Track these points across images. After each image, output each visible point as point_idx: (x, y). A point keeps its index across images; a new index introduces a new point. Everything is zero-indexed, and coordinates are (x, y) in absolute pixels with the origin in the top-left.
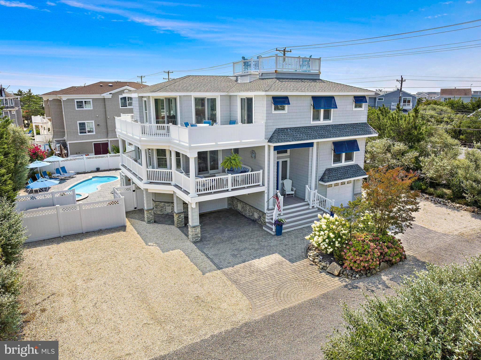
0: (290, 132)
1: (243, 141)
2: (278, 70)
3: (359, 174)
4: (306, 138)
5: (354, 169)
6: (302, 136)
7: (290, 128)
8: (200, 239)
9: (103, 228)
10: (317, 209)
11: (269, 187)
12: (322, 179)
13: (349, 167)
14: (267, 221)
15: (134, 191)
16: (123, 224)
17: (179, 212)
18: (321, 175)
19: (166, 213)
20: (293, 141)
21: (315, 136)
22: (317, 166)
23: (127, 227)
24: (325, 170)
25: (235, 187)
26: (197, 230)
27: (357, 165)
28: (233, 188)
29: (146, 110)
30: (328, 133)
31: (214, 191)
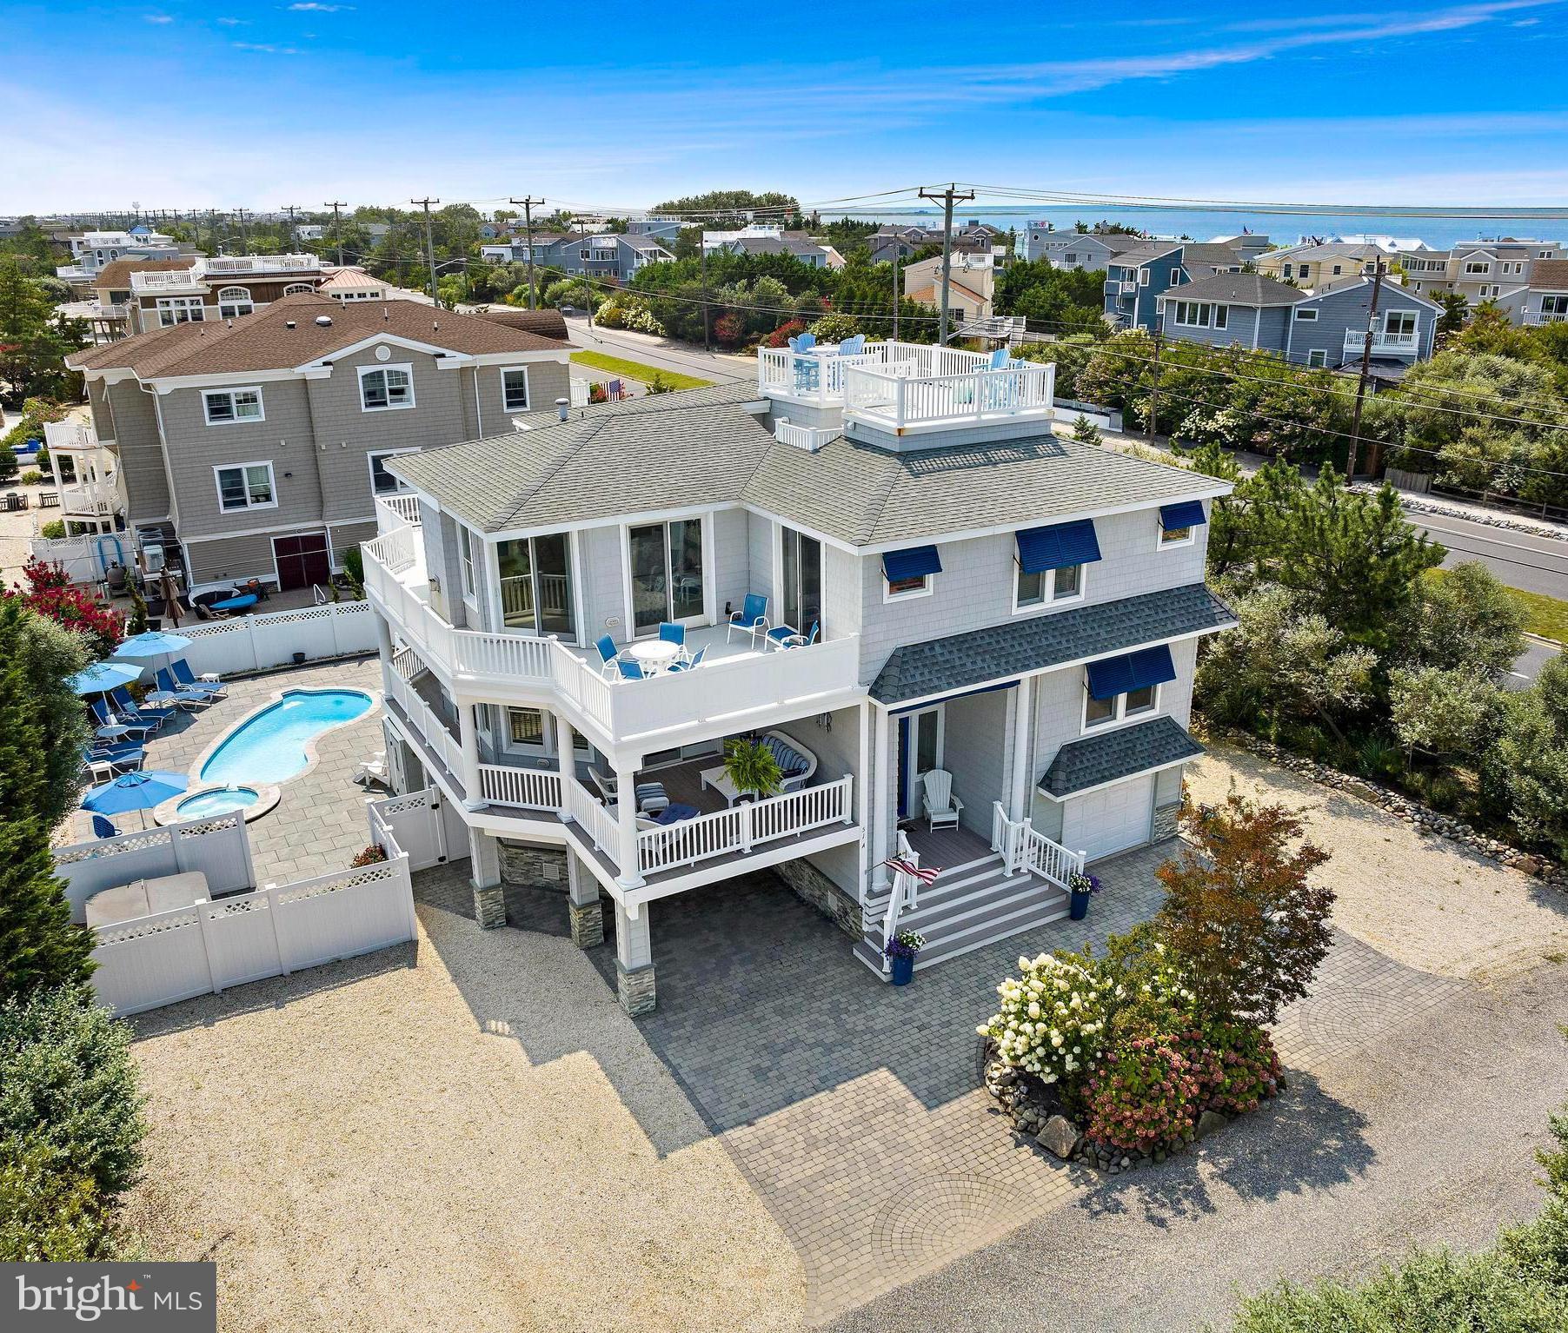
0: (942, 654)
1: (788, 702)
2: (907, 426)
3: (1174, 752)
4: (994, 669)
5: (1157, 736)
6: (980, 664)
7: (942, 642)
8: (653, 1003)
9: (344, 954)
10: (1029, 877)
11: (872, 826)
12: (1048, 782)
13: (1140, 730)
14: (865, 928)
15: (435, 807)
16: (406, 937)
17: (586, 900)
18: (1046, 767)
19: (542, 882)
20: (950, 686)
21: (1026, 658)
22: (1031, 740)
23: (420, 947)
24: (1057, 749)
25: (765, 839)
26: (646, 980)
27: (1167, 722)
28: (759, 841)
29: (468, 556)
30: (1068, 641)
31: (697, 858)
